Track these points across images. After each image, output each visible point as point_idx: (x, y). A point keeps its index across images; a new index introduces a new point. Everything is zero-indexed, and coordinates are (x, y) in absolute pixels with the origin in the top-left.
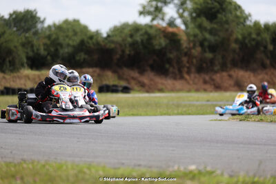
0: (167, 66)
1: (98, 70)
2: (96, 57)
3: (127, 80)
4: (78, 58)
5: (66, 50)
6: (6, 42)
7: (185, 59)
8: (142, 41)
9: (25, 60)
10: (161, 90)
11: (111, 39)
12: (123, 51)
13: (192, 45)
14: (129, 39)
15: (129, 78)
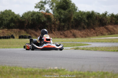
0: (46, 28)
1: (18, 30)
2: (17, 24)
5: (6, 22)
7: (53, 26)
8: (36, 18)
11: (24, 17)
12: (29, 22)
13: (56, 20)
14: (31, 18)
15: (31, 33)
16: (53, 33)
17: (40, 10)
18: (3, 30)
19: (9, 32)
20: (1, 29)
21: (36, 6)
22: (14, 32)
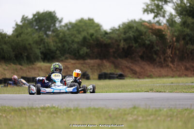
0: (155, 56)
1: (98, 61)
2: (96, 50)
3: (122, 69)
4: (81, 52)
7: (169, 51)
8: (134, 36)
9: (40, 55)
10: (150, 77)
11: (109, 35)
12: (118, 45)
13: (174, 39)
14: (123, 36)
15: (123, 67)
16: (171, 67)
17: (156, 16)
18: (66, 64)
20: (62, 61)
21: (146, 8)
22: (89, 67)
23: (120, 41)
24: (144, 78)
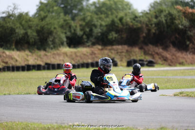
0: (188, 43)
1: (126, 47)
2: (124, 36)
3: (152, 55)
4: (110, 37)
5: (100, 30)
6: (47, 24)
8: (166, 20)
9: (65, 39)
10: (181, 64)
11: (139, 19)
12: (149, 30)
14: (155, 20)
15: (153, 53)
18: (92, 49)
19: (106, 52)
20: (89, 46)
22: (117, 53)
23: (151, 25)
24: (175, 66)
